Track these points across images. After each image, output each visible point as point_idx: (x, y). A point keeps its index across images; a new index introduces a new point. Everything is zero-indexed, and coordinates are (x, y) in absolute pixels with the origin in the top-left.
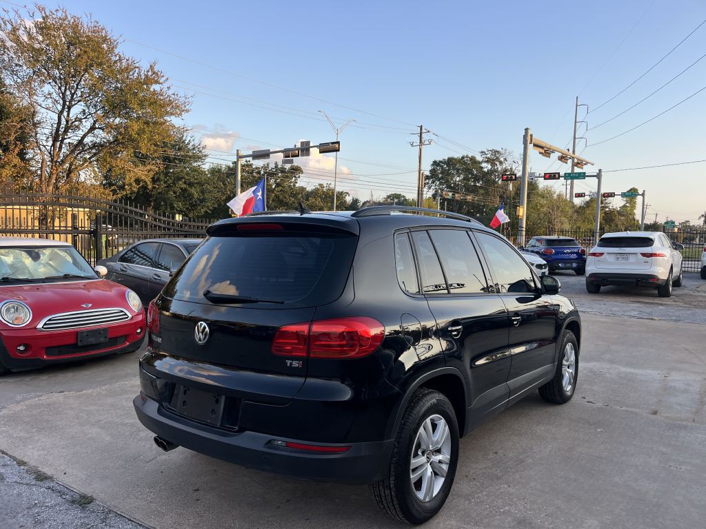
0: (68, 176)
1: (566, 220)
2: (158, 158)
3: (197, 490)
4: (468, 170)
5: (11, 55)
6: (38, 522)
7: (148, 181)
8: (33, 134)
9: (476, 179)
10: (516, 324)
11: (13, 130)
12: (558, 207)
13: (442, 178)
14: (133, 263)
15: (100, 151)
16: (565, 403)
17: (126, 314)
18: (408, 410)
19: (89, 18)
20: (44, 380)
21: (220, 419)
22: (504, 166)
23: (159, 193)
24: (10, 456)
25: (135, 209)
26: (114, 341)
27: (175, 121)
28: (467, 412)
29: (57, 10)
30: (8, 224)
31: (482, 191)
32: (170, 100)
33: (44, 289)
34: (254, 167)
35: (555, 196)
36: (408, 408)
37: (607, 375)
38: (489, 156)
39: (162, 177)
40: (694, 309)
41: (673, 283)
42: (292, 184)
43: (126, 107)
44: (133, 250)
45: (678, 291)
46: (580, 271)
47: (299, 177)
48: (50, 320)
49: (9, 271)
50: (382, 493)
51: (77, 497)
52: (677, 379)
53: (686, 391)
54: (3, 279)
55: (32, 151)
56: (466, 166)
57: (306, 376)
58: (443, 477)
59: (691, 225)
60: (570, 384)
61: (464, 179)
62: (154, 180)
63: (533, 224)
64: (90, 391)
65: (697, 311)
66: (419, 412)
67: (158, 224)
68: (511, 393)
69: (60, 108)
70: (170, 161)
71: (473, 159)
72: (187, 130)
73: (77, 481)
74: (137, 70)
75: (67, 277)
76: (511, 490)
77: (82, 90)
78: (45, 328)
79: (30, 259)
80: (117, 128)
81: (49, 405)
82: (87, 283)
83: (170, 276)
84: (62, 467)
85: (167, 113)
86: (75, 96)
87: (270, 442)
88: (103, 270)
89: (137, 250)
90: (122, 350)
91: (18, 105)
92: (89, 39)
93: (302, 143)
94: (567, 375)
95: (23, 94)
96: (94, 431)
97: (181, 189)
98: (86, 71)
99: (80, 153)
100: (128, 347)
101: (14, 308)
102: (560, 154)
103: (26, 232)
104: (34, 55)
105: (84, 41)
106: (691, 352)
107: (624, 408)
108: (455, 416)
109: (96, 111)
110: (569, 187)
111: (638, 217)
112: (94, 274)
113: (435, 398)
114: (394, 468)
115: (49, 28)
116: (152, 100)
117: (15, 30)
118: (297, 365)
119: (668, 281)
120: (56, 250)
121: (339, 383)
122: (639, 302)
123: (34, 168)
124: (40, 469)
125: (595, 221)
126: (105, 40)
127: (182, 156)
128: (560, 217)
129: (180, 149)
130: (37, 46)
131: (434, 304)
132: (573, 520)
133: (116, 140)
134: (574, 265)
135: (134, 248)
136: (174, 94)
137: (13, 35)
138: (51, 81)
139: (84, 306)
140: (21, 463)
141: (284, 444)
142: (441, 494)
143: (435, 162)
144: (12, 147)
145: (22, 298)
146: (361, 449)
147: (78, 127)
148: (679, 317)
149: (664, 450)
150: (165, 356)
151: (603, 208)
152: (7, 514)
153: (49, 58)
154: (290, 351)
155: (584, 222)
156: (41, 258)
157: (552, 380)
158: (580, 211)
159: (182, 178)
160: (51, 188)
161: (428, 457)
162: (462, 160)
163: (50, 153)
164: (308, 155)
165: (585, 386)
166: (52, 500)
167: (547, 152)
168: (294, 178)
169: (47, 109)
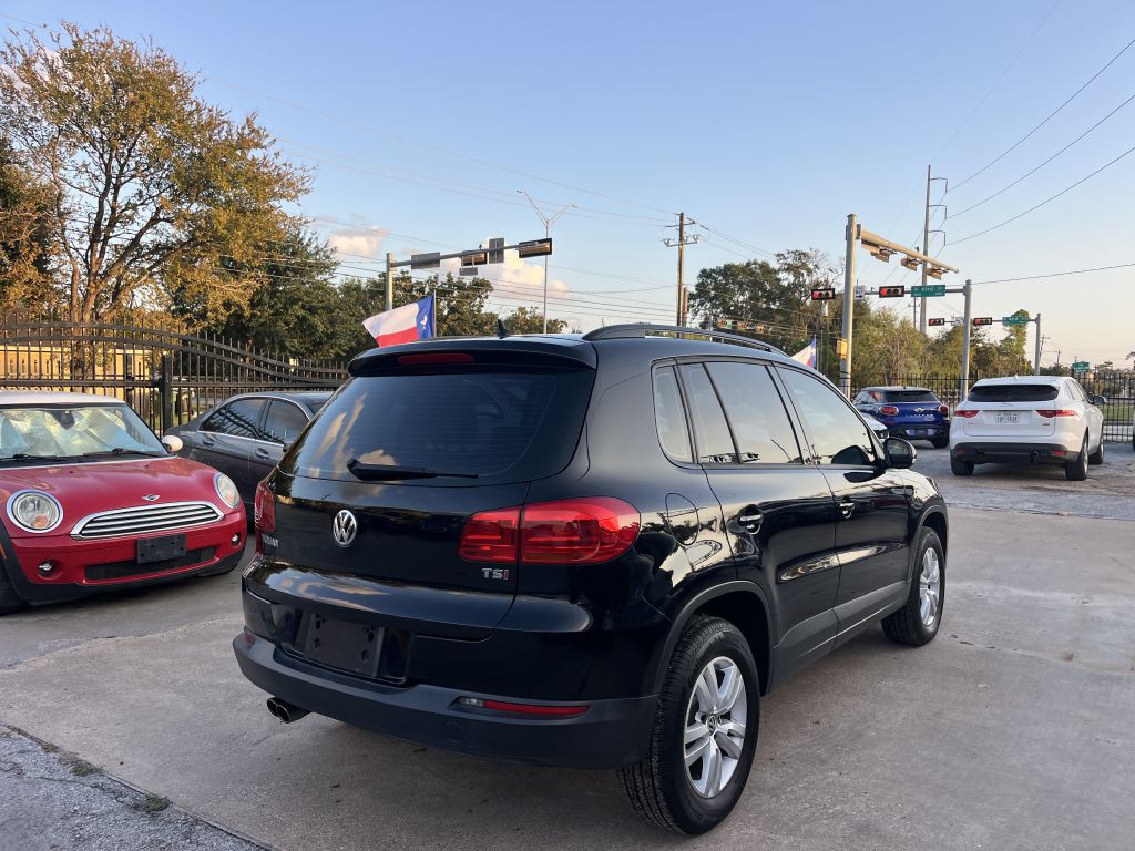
0: (115, 297)
1: (916, 363)
2: (259, 268)
3: (338, 786)
4: (756, 285)
5: (22, 103)
6: (80, 840)
7: (244, 303)
8: (59, 231)
9: (770, 298)
10: (847, 515)
11: (27, 224)
12: (902, 342)
13: (715, 297)
14: (224, 431)
15: (165, 257)
16: (924, 644)
17: (214, 512)
18: (679, 649)
19: (148, 42)
20: (83, 619)
21: (376, 666)
22: (814, 278)
23: (262, 324)
24: (31, 738)
25: (225, 347)
26: (195, 555)
27: (286, 207)
28: (771, 654)
29: (96, 31)
30: (20, 371)
31: (779, 318)
32: (279, 174)
33: (82, 473)
34: (414, 281)
35: (897, 324)
36: (677, 645)
37: (990, 600)
38: (790, 261)
39: (266, 298)
40: (1125, 499)
41: (1089, 457)
42: (475, 309)
43: (207, 186)
44: (223, 411)
45: (1099, 471)
46: (941, 441)
47: (487, 297)
48: (91, 522)
49: (25, 445)
50: (640, 785)
51: (142, 799)
52: (1103, 605)
53: (1116, 624)
54: (16, 456)
55: (56, 258)
56: (754, 277)
57: (516, 593)
58: (736, 758)
59: (1115, 368)
60: (932, 614)
61: (751, 298)
62: (253, 304)
63: (863, 368)
64: (158, 635)
65: (1130, 501)
66: (696, 652)
67: (263, 370)
68: (840, 625)
69: (101, 187)
70: (278, 273)
71: (764, 267)
72: (306, 222)
73: (143, 776)
74: (226, 125)
75: (117, 453)
76: (845, 780)
77: (138, 159)
78: (84, 535)
79: (58, 425)
80: (194, 218)
81: (93, 657)
82: (152, 462)
83: (284, 451)
84: (117, 754)
85: (274, 195)
86: (126, 169)
87: (457, 700)
88: (175, 443)
89: (229, 412)
90: (208, 570)
91: (34, 184)
92: (149, 77)
93: (492, 242)
94: (928, 599)
95: (42, 166)
96: (167, 697)
97: (298, 317)
98: (143, 127)
99: (134, 260)
100: (218, 564)
101: (33, 501)
102: (905, 256)
103: (50, 384)
104: (59, 103)
105: (141, 80)
106: (1122, 565)
107: (1019, 652)
108: (753, 660)
109: (160, 193)
110: (918, 309)
111: (1030, 356)
112: (161, 447)
113: (720, 630)
114: (658, 742)
115: (84, 60)
116: (250, 175)
117: (28, 63)
118: (500, 576)
119: (1081, 454)
120: (100, 410)
121: (567, 603)
122: (1037, 488)
123: (60, 286)
124: (81, 757)
125: (962, 363)
126: (174, 78)
127: (298, 264)
128: (906, 357)
129: (293, 254)
130: (64, 88)
131: (717, 479)
132: (945, 824)
133: (193, 238)
134: (931, 432)
135: (224, 408)
136: (285, 165)
137: (27, 71)
138: (87, 145)
139: (147, 498)
140: (50, 748)
141: (481, 704)
142: (733, 785)
143: (704, 271)
144: (24, 251)
145: (47, 487)
146: (606, 710)
147: (131, 218)
148: (1101, 510)
149: (1087, 714)
150: (285, 567)
151: (974, 342)
152: (29, 828)
153: (84, 108)
154: (489, 553)
155: (943, 365)
156: (77, 423)
157: (904, 608)
158: (937, 347)
159: (299, 300)
160: (87, 317)
161: (711, 726)
162: (746, 269)
163: (86, 261)
164: (501, 260)
165: (956, 619)
166: (102, 804)
167: (883, 252)
168: (478, 300)
169: (81, 189)
